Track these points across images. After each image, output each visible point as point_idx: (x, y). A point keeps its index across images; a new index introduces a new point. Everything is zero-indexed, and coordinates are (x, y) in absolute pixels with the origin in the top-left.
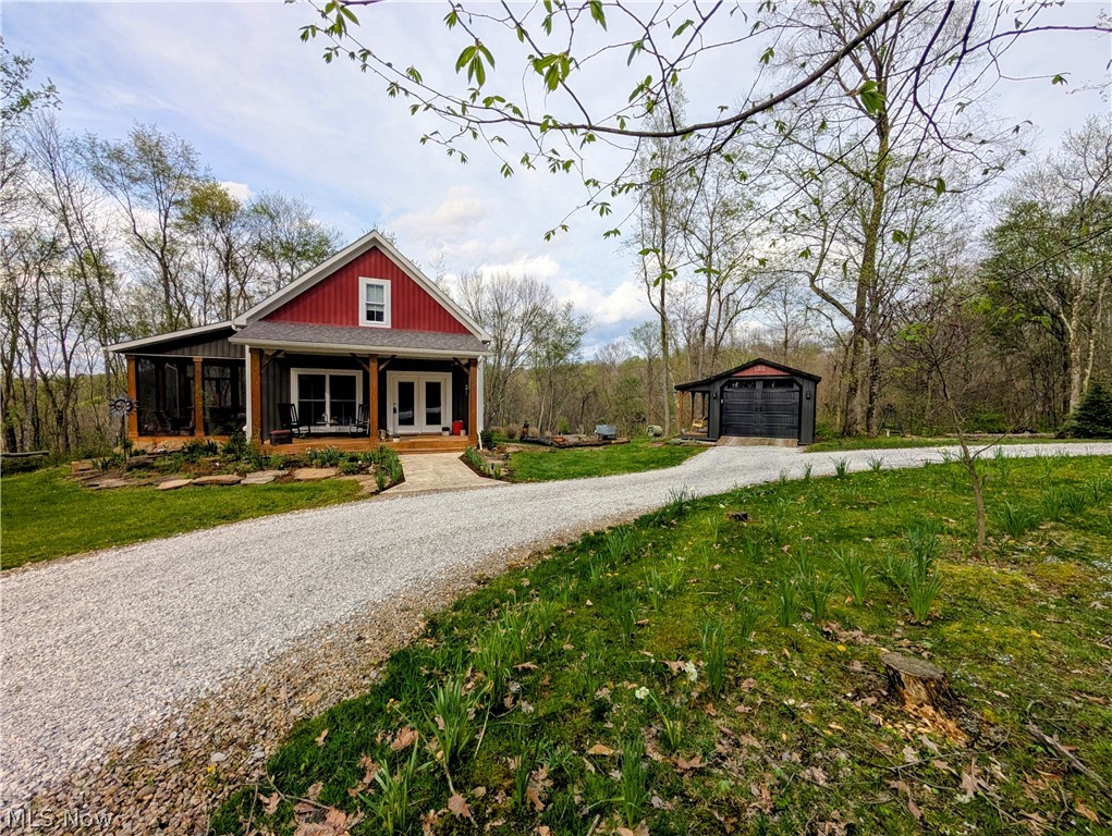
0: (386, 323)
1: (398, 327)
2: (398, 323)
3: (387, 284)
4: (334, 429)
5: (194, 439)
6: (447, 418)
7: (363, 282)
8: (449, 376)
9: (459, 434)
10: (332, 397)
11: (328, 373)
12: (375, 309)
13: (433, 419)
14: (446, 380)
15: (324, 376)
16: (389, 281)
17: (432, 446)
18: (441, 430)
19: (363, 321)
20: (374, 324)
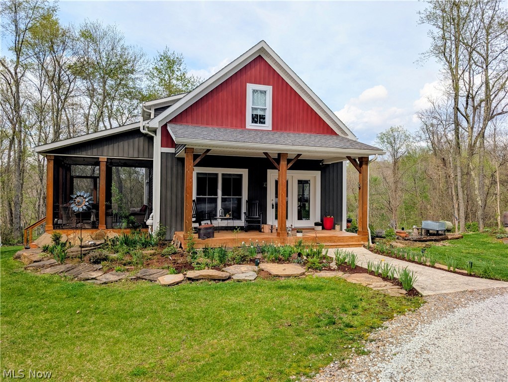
0: (268, 125)
1: (277, 129)
2: (277, 126)
3: (269, 89)
4: (224, 223)
5: (98, 231)
6: (316, 213)
7: (250, 87)
8: (317, 174)
9: (334, 228)
10: (223, 194)
11: (220, 171)
12: (259, 113)
13: (303, 213)
14: (314, 177)
15: (217, 175)
16: (271, 87)
17: (331, 241)
18: (313, 225)
19: (249, 124)
20: (258, 126)
